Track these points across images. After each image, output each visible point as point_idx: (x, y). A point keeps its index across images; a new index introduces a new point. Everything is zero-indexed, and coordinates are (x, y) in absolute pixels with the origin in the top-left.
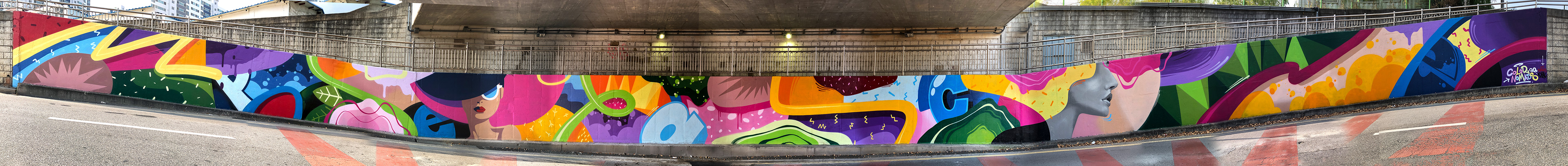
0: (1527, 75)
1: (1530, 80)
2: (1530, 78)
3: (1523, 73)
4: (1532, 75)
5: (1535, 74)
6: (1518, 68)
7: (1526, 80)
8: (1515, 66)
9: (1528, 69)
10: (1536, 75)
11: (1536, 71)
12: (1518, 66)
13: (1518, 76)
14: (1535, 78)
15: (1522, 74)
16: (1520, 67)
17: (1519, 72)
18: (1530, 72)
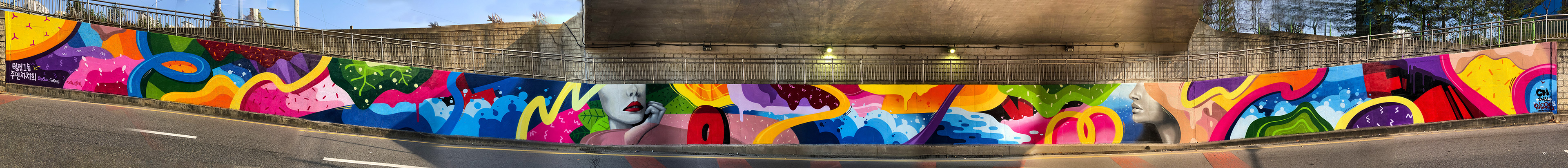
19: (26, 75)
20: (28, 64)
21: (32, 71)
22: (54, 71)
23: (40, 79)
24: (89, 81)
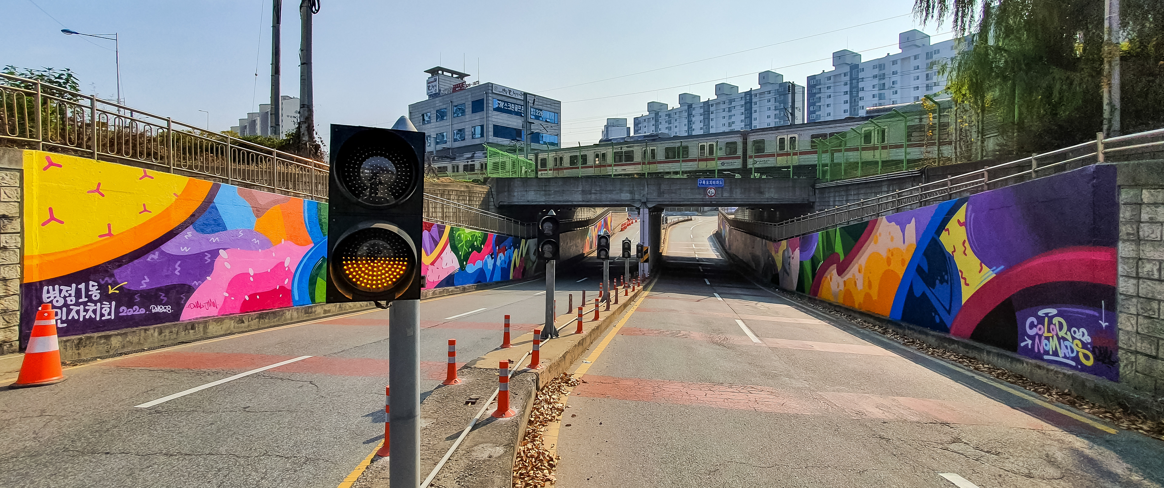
0: (1066, 343)
1: (1073, 359)
2: (1072, 351)
3: (1057, 335)
4: (1077, 346)
5: (1084, 345)
6: (1046, 319)
7: (1065, 357)
8: (1041, 313)
9: (1069, 330)
10: (1087, 349)
11: (1087, 339)
12: (1047, 314)
13: (1047, 338)
14: (1087, 357)
15: (1055, 337)
16: (1051, 318)
17: (1049, 331)
18: (1074, 338)
19: (86, 311)
20: (91, 283)
21: (105, 297)
22: (159, 289)
23: (125, 311)
24: (231, 295)
